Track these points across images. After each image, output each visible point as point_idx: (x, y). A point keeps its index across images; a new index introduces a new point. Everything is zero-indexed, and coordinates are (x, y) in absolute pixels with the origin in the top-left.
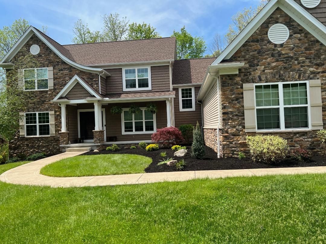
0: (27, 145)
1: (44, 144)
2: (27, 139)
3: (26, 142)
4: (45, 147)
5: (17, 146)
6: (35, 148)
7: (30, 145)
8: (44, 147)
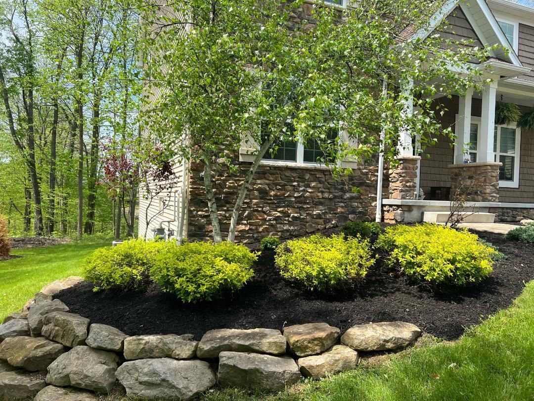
0: (263, 193)
1: (320, 194)
2: (264, 172)
3: (259, 182)
4: (321, 204)
5: (227, 193)
6: (288, 206)
7: (272, 193)
8: (317, 204)
